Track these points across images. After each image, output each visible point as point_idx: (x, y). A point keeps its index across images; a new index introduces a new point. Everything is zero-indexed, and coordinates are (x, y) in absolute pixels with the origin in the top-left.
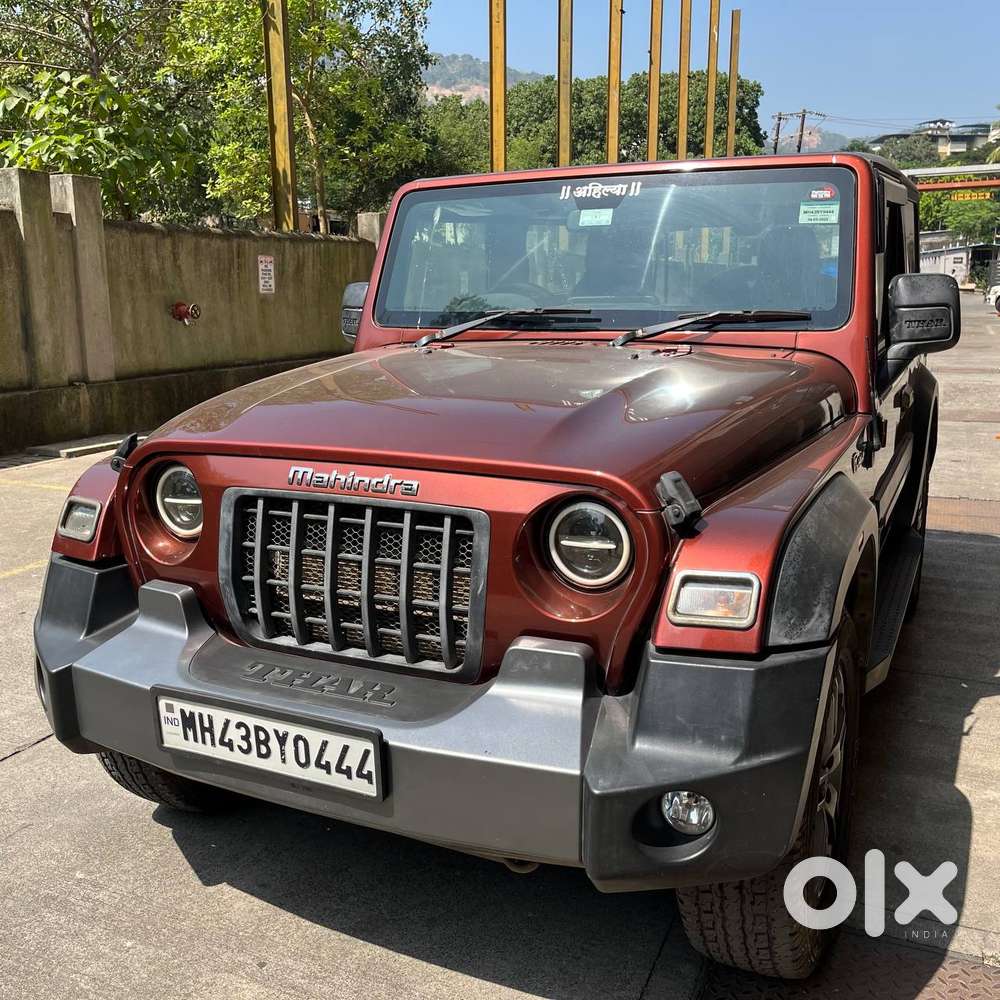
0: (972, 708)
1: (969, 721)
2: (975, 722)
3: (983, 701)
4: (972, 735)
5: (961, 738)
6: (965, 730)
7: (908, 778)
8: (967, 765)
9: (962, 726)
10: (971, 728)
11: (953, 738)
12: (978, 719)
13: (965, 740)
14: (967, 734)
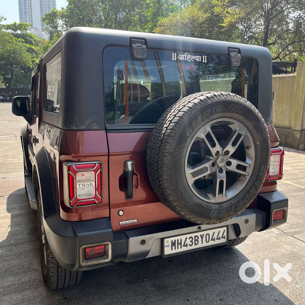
0: (9, 234)
1: (9, 230)
2: (7, 230)
3: (5, 238)
4: (8, 226)
5: (11, 224)
6: (10, 227)
7: (22, 212)
8: (9, 219)
9: (11, 228)
10: (8, 228)
11: (13, 224)
12: (6, 231)
13: (10, 224)
14: (9, 226)
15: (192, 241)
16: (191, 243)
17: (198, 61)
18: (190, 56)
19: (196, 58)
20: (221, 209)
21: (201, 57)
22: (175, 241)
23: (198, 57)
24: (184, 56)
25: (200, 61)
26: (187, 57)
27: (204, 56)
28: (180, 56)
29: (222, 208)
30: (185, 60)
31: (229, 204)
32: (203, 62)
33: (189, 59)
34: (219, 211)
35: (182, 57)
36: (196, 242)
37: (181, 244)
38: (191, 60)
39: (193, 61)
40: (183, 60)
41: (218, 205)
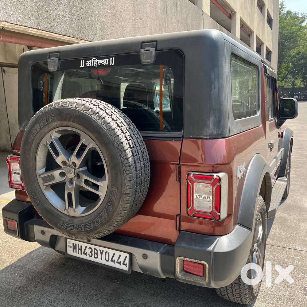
15: (91, 252)
16: (90, 254)
17: (105, 64)
18: (97, 60)
19: (103, 61)
20: (70, 223)
21: (108, 60)
22: (76, 244)
23: (105, 60)
24: (92, 62)
25: (107, 64)
26: (94, 62)
27: (111, 58)
28: (88, 62)
29: (73, 222)
30: (92, 65)
31: (80, 221)
32: (111, 64)
33: (96, 64)
34: (68, 224)
35: (89, 63)
36: (96, 256)
37: (81, 250)
38: (98, 65)
39: (100, 65)
40: (90, 65)
41: (69, 218)
